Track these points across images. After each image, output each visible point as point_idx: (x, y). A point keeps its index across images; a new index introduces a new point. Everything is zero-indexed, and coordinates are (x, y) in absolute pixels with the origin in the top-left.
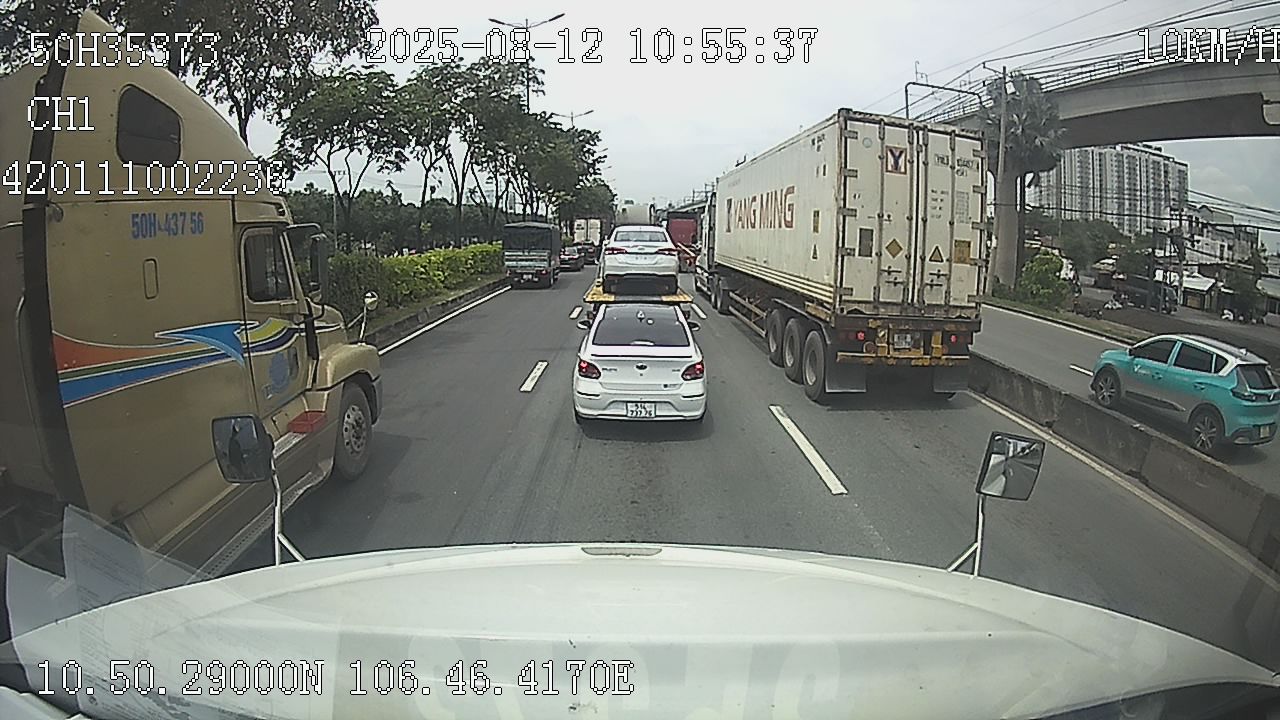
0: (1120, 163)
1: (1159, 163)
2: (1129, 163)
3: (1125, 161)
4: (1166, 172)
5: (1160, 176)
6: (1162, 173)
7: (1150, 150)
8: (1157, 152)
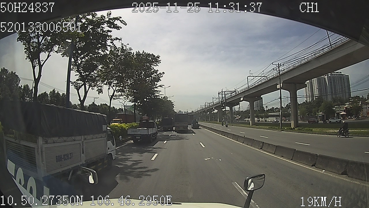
0: (330, 80)
1: (341, 77)
2: (333, 79)
3: (332, 79)
4: (344, 79)
5: (342, 81)
6: (343, 80)
7: (338, 74)
8: (340, 74)
